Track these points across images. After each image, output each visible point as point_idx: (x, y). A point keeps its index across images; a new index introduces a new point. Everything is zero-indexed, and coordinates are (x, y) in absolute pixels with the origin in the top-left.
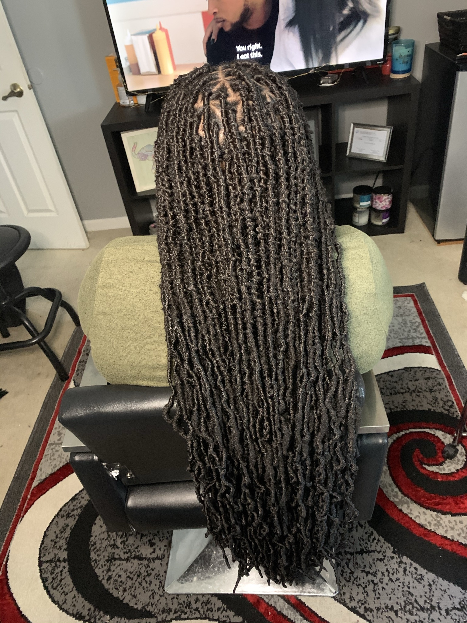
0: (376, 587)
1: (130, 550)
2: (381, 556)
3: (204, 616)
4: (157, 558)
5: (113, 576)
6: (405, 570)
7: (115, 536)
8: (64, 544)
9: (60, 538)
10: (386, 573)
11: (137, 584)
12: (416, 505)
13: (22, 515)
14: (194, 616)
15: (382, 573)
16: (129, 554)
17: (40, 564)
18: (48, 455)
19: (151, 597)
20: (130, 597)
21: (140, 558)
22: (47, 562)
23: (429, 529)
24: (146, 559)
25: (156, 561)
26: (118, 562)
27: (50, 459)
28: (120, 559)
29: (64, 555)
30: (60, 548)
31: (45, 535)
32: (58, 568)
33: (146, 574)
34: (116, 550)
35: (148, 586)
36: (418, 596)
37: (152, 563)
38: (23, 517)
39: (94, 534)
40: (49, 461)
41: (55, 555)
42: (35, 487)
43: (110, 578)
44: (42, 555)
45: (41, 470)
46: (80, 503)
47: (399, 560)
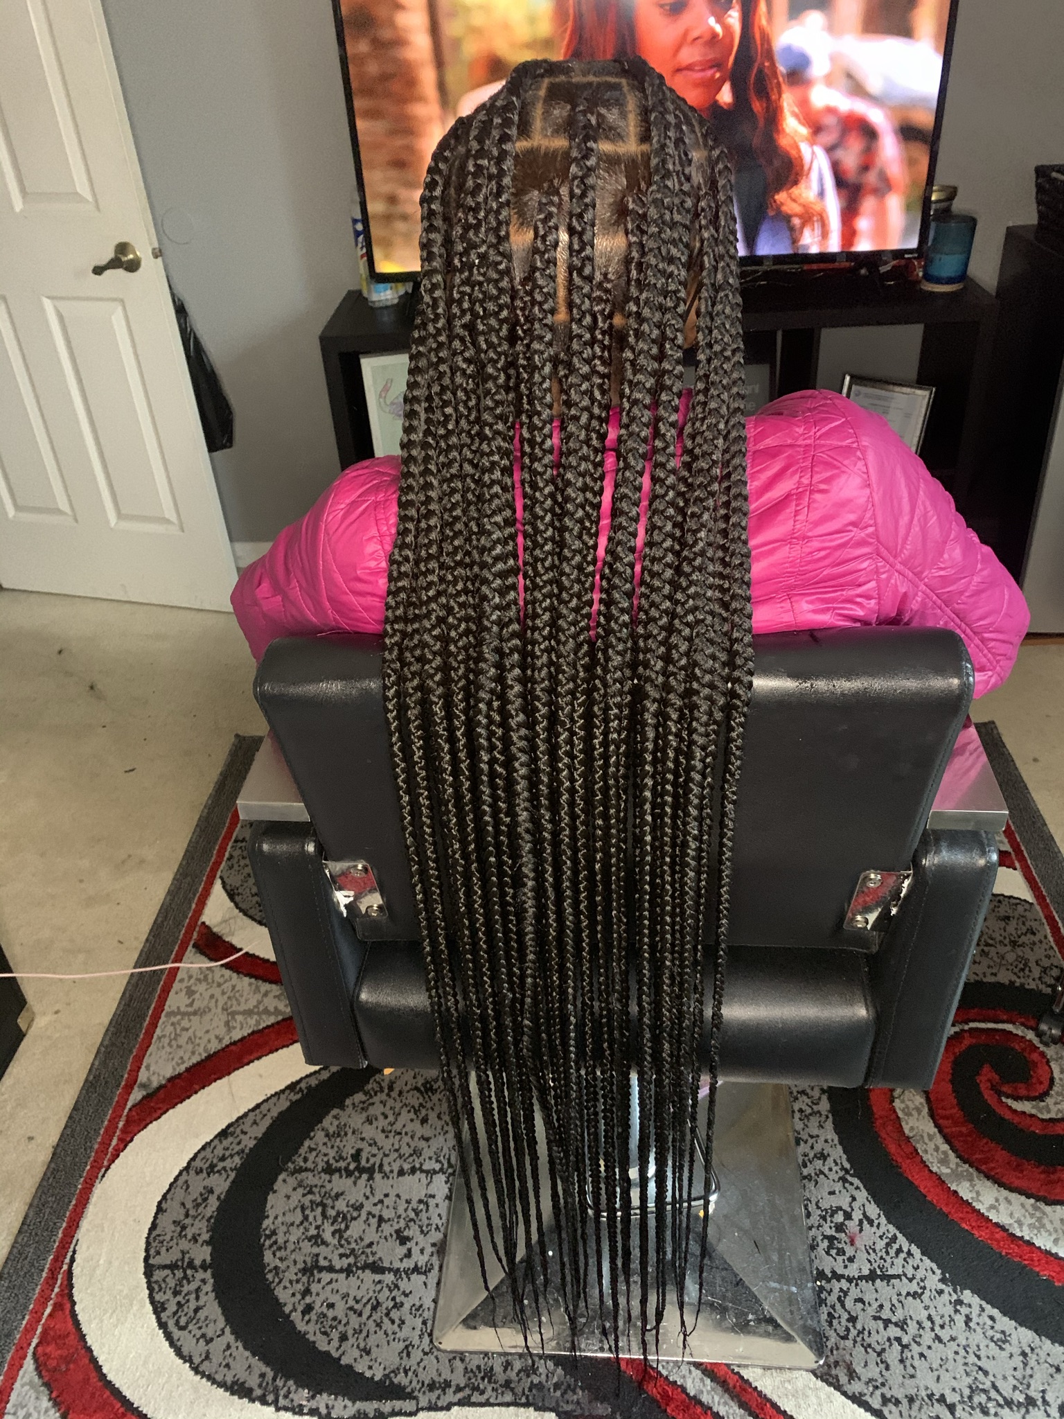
0: (907, 1354)
1: (353, 1250)
2: (914, 1287)
3: (524, 1400)
4: (416, 1269)
5: (317, 1306)
6: (968, 1319)
7: (319, 1219)
8: (205, 1230)
9: (195, 1217)
10: (928, 1324)
11: (371, 1325)
12: (989, 1183)
13: (106, 1163)
14: (500, 1400)
15: (918, 1322)
16: (351, 1260)
17: (149, 1271)
18: (164, 1036)
19: (404, 1355)
20: (356, 1353)
21: (376, 1268)
22: (165, 1267)
23: (1019, 1234)
24: (390, 1270)
25: (414, 1277)
26: (326, 1277)
27: (170, 1045)
28: (331, 1269)
29: (202, 1253)
30: (195, 1239)
31: (160, 1209)
32: (189, 1282)
33: (391, 1304)
34: (323, 1247)
35: (397, 1330)
36: (999, 1376)
37: (405, 1279)
38: (108, 1168)
39: (271, 1213)
40: (168, 1049)
41: (183, 1253)
42: (134, 1106)
43: (308, 1309)
44: (152, 1252)
45: (148, 1068)
46: (239, 1143)
47: (955, 1297)
